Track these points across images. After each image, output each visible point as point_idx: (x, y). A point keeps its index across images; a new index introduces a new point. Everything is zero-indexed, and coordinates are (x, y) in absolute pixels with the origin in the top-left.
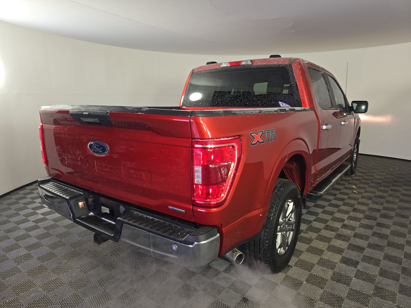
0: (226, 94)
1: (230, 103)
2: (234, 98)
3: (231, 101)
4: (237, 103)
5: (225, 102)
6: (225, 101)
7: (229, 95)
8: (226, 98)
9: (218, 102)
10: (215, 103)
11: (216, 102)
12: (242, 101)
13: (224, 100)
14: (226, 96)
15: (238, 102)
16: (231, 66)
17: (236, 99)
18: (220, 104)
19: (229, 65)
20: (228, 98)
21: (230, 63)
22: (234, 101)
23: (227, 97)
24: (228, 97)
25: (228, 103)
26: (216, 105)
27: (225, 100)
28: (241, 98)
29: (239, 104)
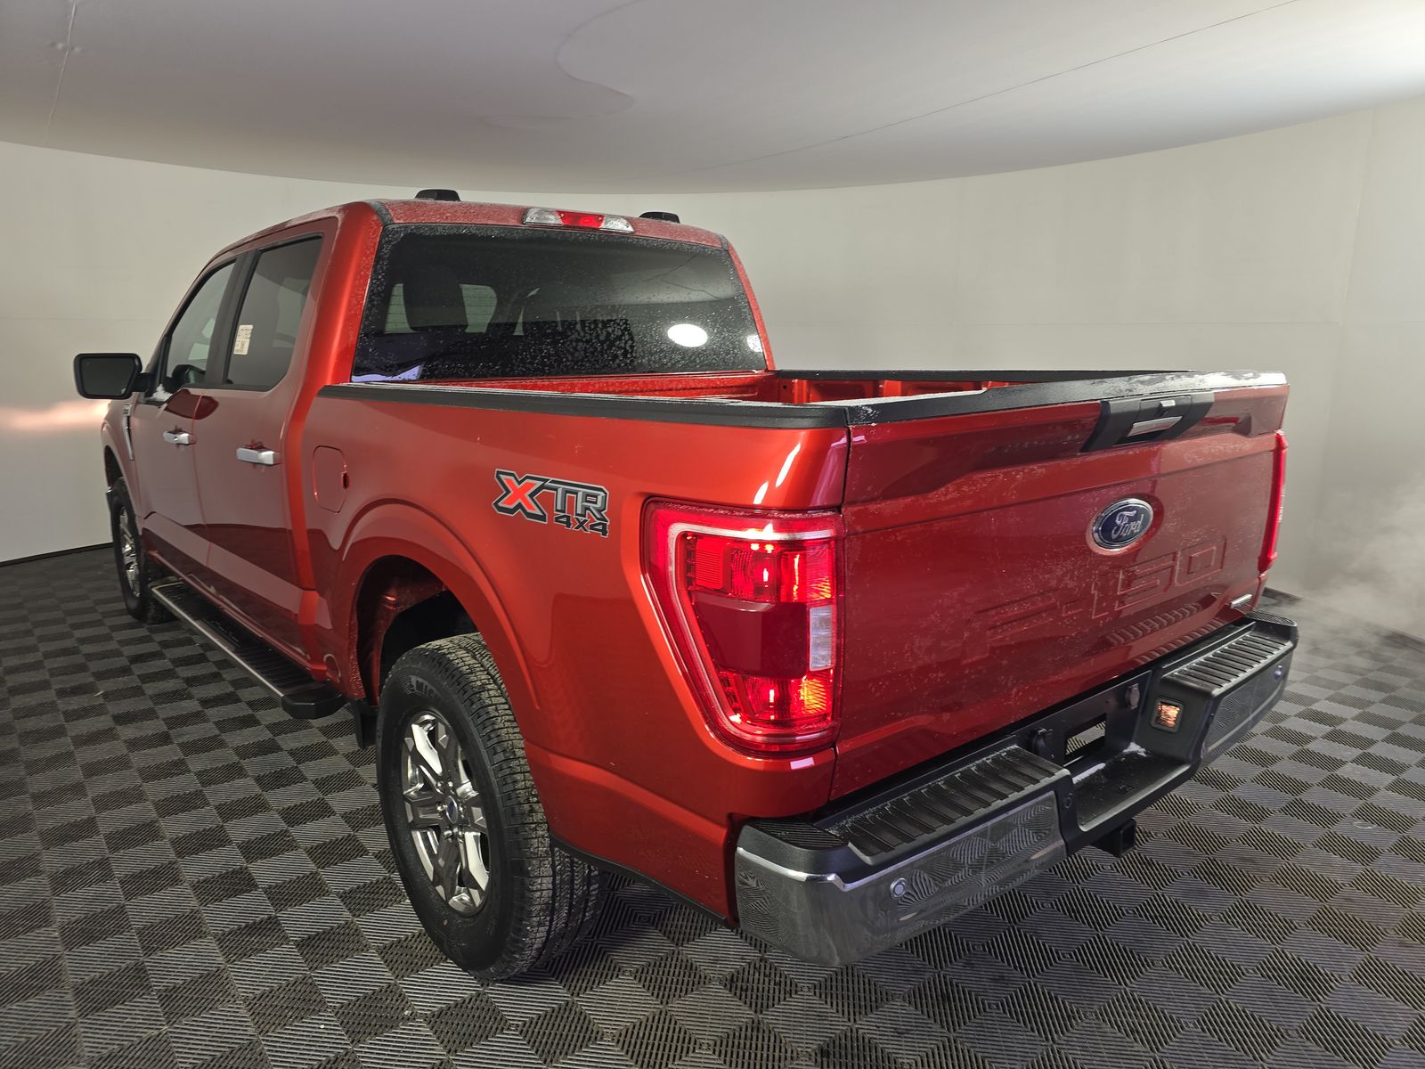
0: (571, 330)
1: (590, 362)
2: (602, 343)
3: (592, 353)
4: (613, 360)
5: (570, 358)
6: (572, 354)
7: (582, 334)
8: (571, 342)
9: (543, 357)
10: (532, 363)
11: (534, 358)
12: (629, 355)
13: (568, 351)
14: (573, 336)
15: (616, 357)
16: (567, 227)
17: (610, 348)
18: (551, 366)
19: (560, 222)
20: (580, 344)
21: (562, 215)
22: (602, 355)
23: (577, 341)
24: (581, 341)
25: (582, 360)
26: (535, 370)
27: (571, 350)
28: (623, 345)
29: (619, 365)
